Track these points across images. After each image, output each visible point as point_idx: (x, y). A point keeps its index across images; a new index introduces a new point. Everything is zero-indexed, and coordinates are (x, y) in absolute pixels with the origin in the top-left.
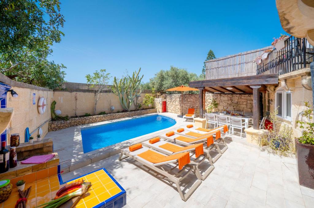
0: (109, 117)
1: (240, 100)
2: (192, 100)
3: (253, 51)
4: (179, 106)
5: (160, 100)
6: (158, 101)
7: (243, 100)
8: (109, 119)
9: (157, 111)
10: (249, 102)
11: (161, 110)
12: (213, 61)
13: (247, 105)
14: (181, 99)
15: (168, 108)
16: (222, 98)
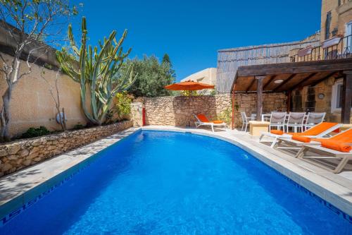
0: (65, 141)
1: (267, 99)
2: (196, 103)
3: (279, 44)
4: (172, 115)
5: (138, 106)
6: (136, 108)
7: (270, 99)
8: (66, 148)
9: (135, 124)
10: (277, 101)
11: (141, 123)
12: (229, 51)
13: (274, 104)
14: (176, 104)
15: (149, 119)
16: (244, 98)
